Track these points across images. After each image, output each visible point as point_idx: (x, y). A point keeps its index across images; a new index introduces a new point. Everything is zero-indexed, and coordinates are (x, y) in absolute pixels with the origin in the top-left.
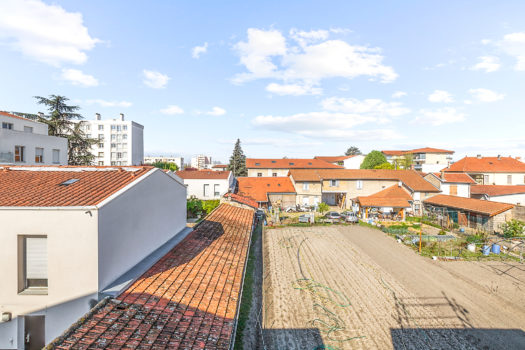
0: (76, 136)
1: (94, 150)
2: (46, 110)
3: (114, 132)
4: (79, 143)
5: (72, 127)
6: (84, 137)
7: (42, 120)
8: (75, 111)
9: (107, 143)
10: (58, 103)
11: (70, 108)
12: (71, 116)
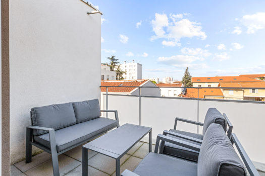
0: (118, 71)
1: (124, 75)
2: (109, 62)
3: (131, 68)
4: (119, 73)
5: (117, 67)
6: (121, 71)
7: (108, 65)
8: (118, 61)
9: (128, 73)
10: (112, 58)
11: (116, 60)
12: (116, 63)
